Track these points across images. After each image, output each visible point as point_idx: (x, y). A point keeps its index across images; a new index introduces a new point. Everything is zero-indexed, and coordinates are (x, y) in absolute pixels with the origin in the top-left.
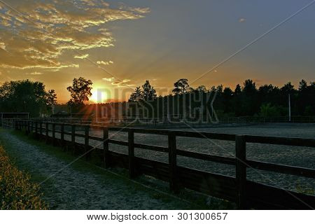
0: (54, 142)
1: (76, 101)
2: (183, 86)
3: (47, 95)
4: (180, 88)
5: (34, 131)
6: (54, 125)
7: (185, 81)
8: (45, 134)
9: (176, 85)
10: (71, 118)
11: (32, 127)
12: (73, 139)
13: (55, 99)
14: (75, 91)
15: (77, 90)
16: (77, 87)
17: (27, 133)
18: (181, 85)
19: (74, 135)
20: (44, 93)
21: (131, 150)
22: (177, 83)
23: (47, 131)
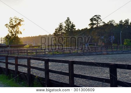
1: (13, 35)
4: (94, 22)
7: (98, 17)
9: (92, 20)
10: (8, 49)
14: (11, 27)
16: (12, 24)
18: (95, 20)
19: (17, 65)
22: (92, 19)
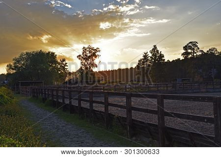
0: (71, 109)
1: (86, 68)
2: (193, 49)
3: (59, 64)
4: (189, 51)
5: (51, 98)
6: (70, 92)
7: (194, 44)
8: (61, 101)
9: (185, 48)
11: (49, 95)
12: (91, 106)
13: (66, 67)
14: (84, 59)
15: (87, 58)
16: (86, 55)
17: (44, 100)
18: (190, 48)
19: (92, 102)
20: (56, 62)
21: (161, 119)
22: (186, 46)
23: (64, 98)
